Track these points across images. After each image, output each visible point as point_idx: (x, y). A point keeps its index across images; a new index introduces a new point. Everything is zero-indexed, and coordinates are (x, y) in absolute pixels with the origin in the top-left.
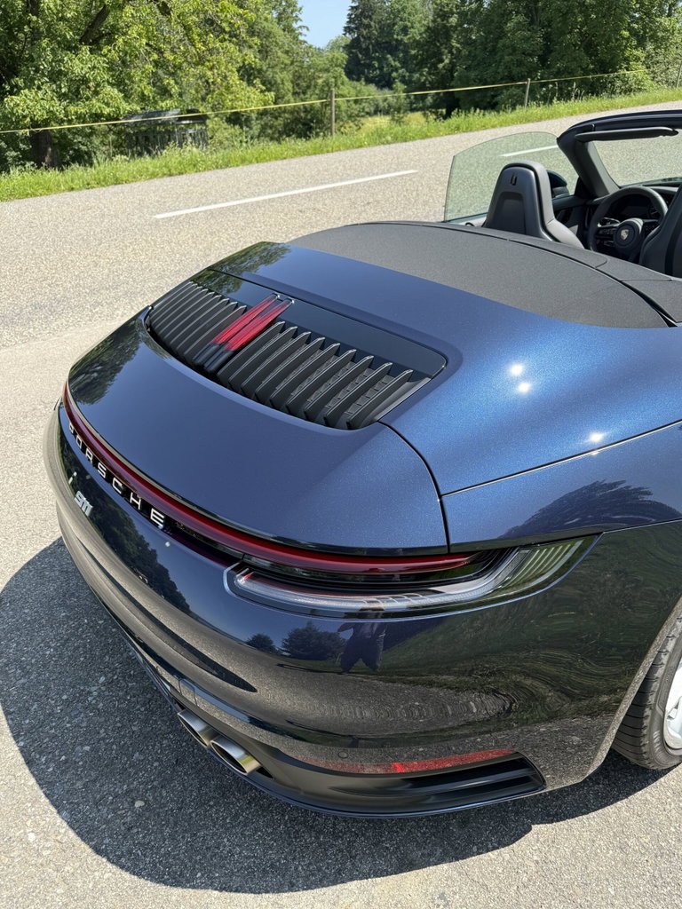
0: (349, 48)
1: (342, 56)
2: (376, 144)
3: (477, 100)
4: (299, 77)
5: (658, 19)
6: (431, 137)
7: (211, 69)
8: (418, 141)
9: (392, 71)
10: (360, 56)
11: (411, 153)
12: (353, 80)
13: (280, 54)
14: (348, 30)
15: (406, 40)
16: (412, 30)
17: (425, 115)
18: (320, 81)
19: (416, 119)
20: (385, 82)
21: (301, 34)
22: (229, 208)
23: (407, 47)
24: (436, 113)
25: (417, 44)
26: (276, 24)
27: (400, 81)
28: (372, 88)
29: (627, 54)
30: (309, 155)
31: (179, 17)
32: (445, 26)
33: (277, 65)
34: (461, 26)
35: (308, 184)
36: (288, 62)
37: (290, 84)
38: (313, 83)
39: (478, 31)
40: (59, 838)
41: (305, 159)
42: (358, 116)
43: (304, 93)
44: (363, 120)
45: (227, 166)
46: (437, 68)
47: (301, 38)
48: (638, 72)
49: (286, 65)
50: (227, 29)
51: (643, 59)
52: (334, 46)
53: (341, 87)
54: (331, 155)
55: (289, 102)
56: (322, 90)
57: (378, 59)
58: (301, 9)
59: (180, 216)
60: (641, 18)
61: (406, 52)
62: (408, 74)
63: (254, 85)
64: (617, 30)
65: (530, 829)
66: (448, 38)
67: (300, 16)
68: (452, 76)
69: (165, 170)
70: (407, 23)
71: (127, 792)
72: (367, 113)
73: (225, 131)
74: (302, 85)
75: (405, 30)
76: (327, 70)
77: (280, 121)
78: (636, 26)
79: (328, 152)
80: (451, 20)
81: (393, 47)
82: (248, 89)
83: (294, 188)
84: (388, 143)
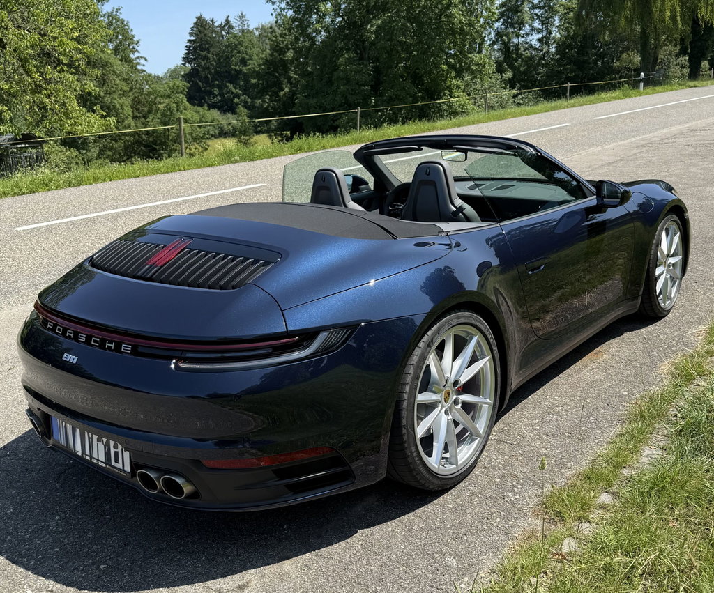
0: (189, 76)
1: (182, 84)
2: (225, 163)
3: (319, 124)
4: (139, 103)
5: (470, 55)
6: (276, 156)
7: (48, 97)
8: (265, 160)
9: (234, 97)
10: (200, 83)
11: (259, 170)
12: (194, 105)
13: (118, 81)
14: (186, 59)
15: (245, 70)
16: (251, 62)
17: (270, 137)
18: (161, 106)
19: (262, 141)
20: (227, 107)
21: (139, 64)
22: (90, 219)
23: (247, 77)
24: (281, 135)
25: (258, 75)
26: (113, 55)
27: (243, 106)
28: (215, 113)
29: (448, 84)
30: (161, 173)
31: (15, 51)
32: (281, 59)
33: (115, 92)
34: (297, 59)
35: (164, 198)
36: (127, 89)
37: (130, 109)
38: (154, 108)
39: (314, 64)
40: (50, 589)
41: (158, 177)
42: (202, 138)
43: (145, 117)
44: (209, 142)
45: (79, 184)
46: (278, 96)
47: (139, 67)
48: (459, 99)
49: (124, 91)
50: (65, 61)
51: (463, 87)
52: (173, 74)
53: (184, 111)
54: (183, 173)
55: (129, 127)
56: (164, 115)
57: (218, 86)
58: (138, 42)
59: (41, 228)
60: (455, 54)
61: (247, 81)
62: (249, 100)
63: (94, 111)
64: (436, 65)
65: (357, 532)
66: (286, 69)
67: (137, 48)
68: (294, 103)
69: (16, 190)
70: (245, 55)
71: (92, 563)
72: (212, 136)
73: (61, 155)
74: (143, 108)
75: (243, 62)
76: (169, 97)
77: (121, 143)
78: (452, 61)
79: (180, 170)
80: (288, 54)
81: (234, 77)
82: (88, 114)
83: (152, 201)
84: (237, 162)
